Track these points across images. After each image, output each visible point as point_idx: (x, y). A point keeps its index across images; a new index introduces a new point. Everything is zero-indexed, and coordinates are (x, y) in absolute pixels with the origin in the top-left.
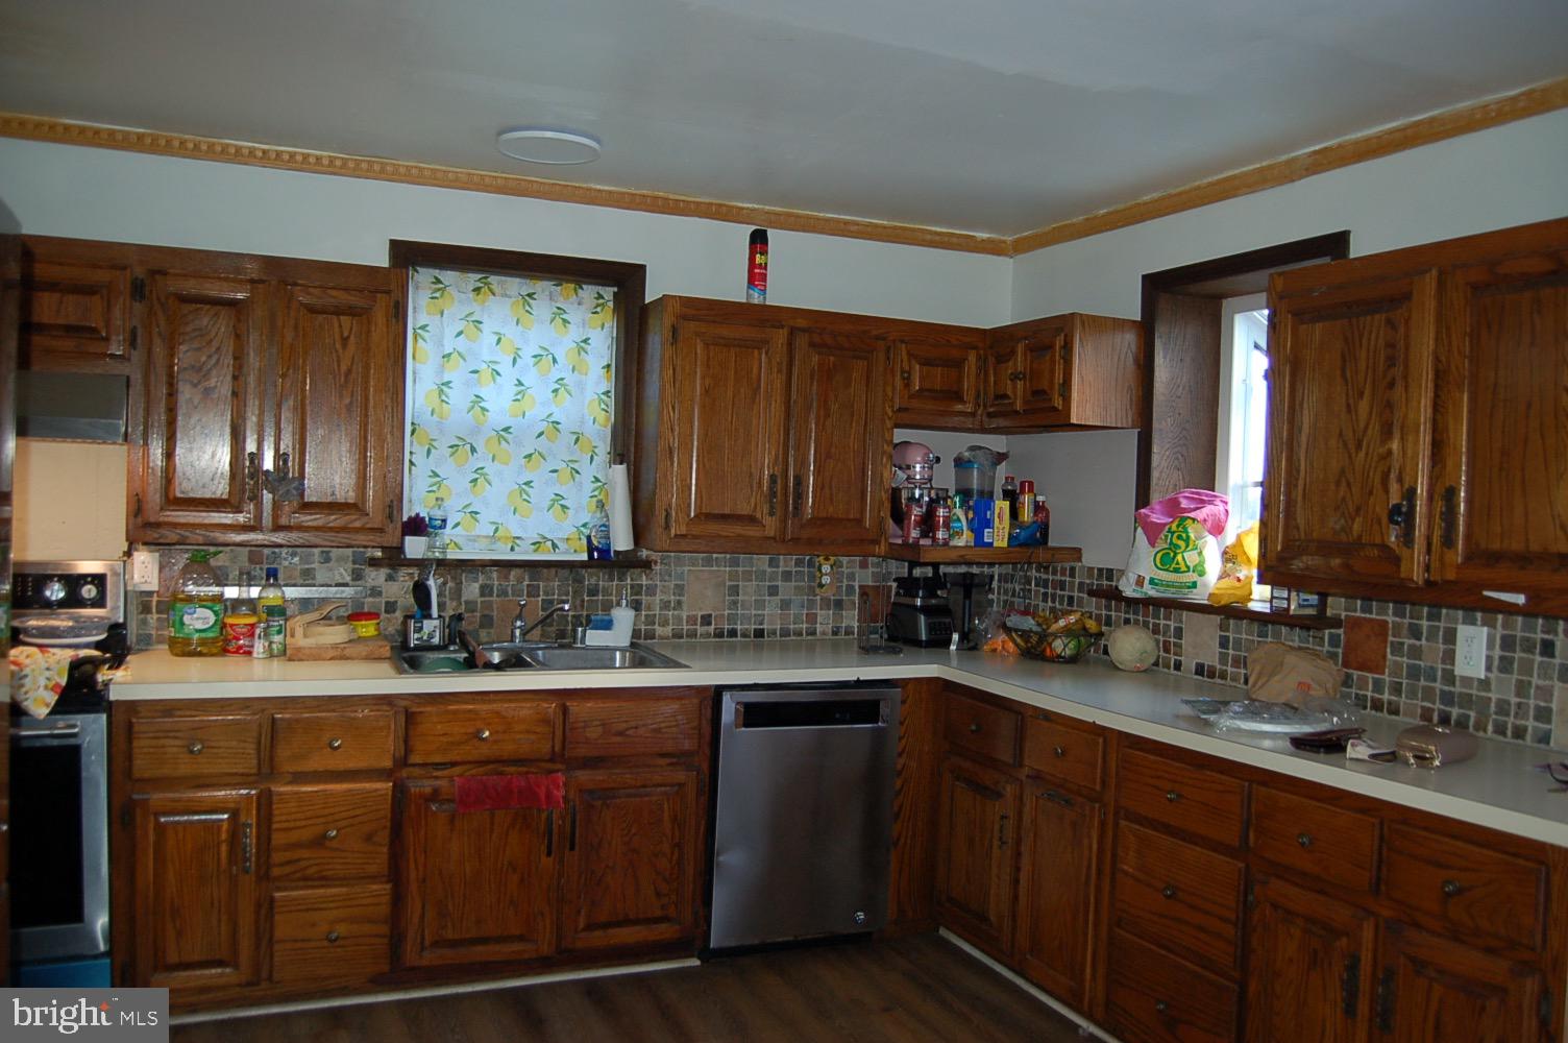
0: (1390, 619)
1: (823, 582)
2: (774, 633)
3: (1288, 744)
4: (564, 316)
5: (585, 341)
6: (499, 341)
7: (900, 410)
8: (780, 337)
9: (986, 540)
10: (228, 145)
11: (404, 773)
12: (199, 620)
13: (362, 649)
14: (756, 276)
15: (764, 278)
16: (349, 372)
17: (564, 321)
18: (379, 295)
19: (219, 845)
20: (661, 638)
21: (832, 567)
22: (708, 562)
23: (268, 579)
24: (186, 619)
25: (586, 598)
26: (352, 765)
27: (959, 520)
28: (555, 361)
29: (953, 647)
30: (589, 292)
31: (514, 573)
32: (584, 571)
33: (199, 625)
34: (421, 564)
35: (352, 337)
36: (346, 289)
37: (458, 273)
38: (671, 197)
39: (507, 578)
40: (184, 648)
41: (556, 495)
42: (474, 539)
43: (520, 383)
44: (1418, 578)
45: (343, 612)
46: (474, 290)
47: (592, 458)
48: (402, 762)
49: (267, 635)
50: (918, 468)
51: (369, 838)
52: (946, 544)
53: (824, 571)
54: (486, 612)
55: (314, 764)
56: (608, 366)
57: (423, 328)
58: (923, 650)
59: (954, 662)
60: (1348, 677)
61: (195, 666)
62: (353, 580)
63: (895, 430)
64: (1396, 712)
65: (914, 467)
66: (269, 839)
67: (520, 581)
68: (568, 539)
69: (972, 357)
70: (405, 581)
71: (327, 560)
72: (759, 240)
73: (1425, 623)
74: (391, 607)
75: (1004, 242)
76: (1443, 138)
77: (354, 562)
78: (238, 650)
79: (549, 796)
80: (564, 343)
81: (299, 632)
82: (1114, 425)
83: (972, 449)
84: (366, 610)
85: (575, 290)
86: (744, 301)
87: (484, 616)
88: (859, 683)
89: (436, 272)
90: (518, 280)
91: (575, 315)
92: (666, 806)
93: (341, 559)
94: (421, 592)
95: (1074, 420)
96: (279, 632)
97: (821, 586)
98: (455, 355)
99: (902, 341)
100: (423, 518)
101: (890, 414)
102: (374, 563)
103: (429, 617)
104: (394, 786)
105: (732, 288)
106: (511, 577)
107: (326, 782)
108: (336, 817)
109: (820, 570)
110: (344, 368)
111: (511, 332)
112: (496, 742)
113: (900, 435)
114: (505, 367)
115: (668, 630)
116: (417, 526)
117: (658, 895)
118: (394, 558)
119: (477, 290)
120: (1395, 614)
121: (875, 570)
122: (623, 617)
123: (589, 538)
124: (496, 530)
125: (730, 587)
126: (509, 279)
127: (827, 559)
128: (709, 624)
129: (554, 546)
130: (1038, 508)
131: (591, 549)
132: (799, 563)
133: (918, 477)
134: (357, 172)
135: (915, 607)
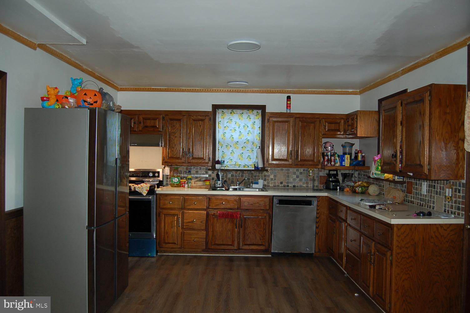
0: (413, 181)
1: (310, 175)
2: (298, 186)
4: (250, 117)
5: (254, 122)
6: (236, 123)
7: (323, 134)
8: (292, 120)
9: (343, 164)
11: (208, 210)
12: (176, 180)
13: (205, 187)
14: (288, 106)
15: (290, 106)
16: (201, 132)
17: (250, 118)
18: (207, 117)
19: (175, 221)
20: (271, 187)
21: (312, 171)
22: (282, 170)
23: (189, 173)
24: (173, 180)
25: (254, 178)
26: (198, 208)
27: (337, 160)
28: (248, 127)
29: (338, 190)
30: (255, 111)
31: (238, 172)
32: (253, 172)
33: (176, 181)
34: (218, 170)
35: (202, 126)
36: (200, 116)
37: (227, 110)
38: (271, 90)
39: (237, 173)
40: (173, 185)
41: (249, 155)
42: (231, 165)
43: (240, 132)
45: (204, 179)
46: (230, 113)
47: (256, 147)
48: (208, 208)
49: (187, 183)
50: (329, 148)
51: (201, 222)
52: (334, 165)
53: (310, 172)
54: (233, 180)
55: (192, 207)
56: (260, 127)
57: (220, 121)
58: (331, 191)
59: (338, 194)
60: (407, 195)
61: (176, 189)
62: (206, 173)
63: (323, 139)
64: (413, 204)
65: (328, 148)
66: (184, 221)
67: (239, 174)
68: (251, 165)
69: (342, 121)
70: (215, 172)
71: (201, 169)
72: (289, 98)
73: (418, 182)
74: (213, 179)
75: (357, 91)
77: (206, 170)
78: (183, 186)
79: (236, 216)
80: (250, 123)
81: (193, 183)
82: (370, 136)
83: (345, 143)
84: (208, 179)
85: (252, 111)
86: (286, 112)
87: (232, 181)
88: (307, 197)
89: (222, 110)
90: (239, 110)
91: (252, 116)
92: (262, 221)
93: (203, 169)
94: (218, 175)
95: (358, 135)
96: (190, 183)
97: (309, 176)
98: (227, 127)
99: (323, 119)
100: (219, 161)
101: (321, 135)
102: (209, 170)
103: (219, 180)
104: (207, 212)
105: (284, 110)
106: (238, 173)
107: (193, 210)
108: (196, 217)
109: (309, 172)
110: (200, 131)
111: (238, 121)
112: (226, 205)
113: (324, 140)
114: (237, 129)
115: (272, 185)
116: (218, 162)
117: (260, 239)
118: (213, 169)
119: (231, 113)
120: (414, 180)
121: (324, 172)
122: (261, 182)
123: (255, 165)
124: (236, 163)
125: (287, 176)
126: (238, 110)
127: (311, 169)
128: (282, 184)
129: (248, 166)
130: (363, 157)
131: (255, 167)
132: (304, 170)
133: (329, 150)
134: (205, 91)
135: (330, 181)
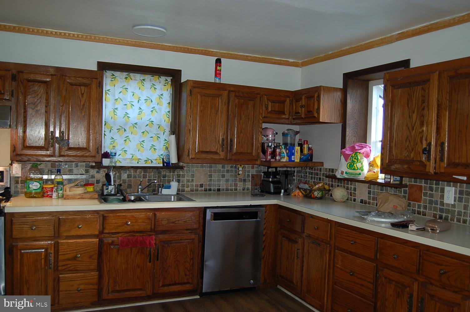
0: (423, 185)
1: (240, 173)
2: (224, 190)
3: (390, 225)
4: (155, 87)
5: (162, 95)
6: (133, 95)
7: (265, 117)
8: (225, 93)
9: (292, 160)
10: (44, 30)
11: (102, 236)
12: (35, 186)
13: (88, 195)
14: (218, 74)
15: (220, 74)
16: (84, 105)
17: (155, 88)
18: (94, 80)
19: (41, 259)
20: (187, 191)
21: (242, 168)
22: (202, 167)
23: (57, 173)
24: (30, 186)
25: (162, 179)
26: (85, 233)
27: (284, 153)
28: (152, 101)
29: (282, 194)
30: (163, 79)
31: (138, 170)
32: (161, 170)
33: (35, 188)
34: (108, 167)
35: (85, 93)
36: (83, 78)
37: (120, 73)
38: (190, 48)
39: (136, 172)
40: (30, 195)
41: (152, 145)
42: (125, 159)
43: (140, 109)
44: (432, 171)
45: (83, 183)
46: (125, 78)
47: (164, 133)
48: (102, 232)
49: (57, 191)
50: (270, 136)
51: (90, 257)
52: (279, 161)
53: (240, 170)
54: (130, 183)
55: (73, 233)
56: (169, 103)
57: (108, 90)
58: (272, 195)
59: (282, 199)
60: (410, 203)
61: (33, 201)
62: (86, 173)
63: (263, 124)
64: (425, 215)
65: (269, 136)
66: (58, 257)
67: (140, 173)
68: (156, 159)
69: (288, 100)
70: (103, 173)
71: (77, 166)
72: (218, 62)
73: (434, 186)
74: (98, 182)
75: (299, 63)
76: (440, 29)
77: (86, 167)
78: (47, 196)
79: (150, 243)
80: (155, 96)
81: (68, 190)
82: (334, 122)
83: (288, 130)
84: (90, 183)
85: (158, 78)
86: (214, 82)
87: (128, 184)
88: (251, 206)
89: (113, 72)
90: (139, 75)
91: (158, 86)
92: (188, 246)
93: (81, 166)
94: (108, 177)
95: (321, 121)
96: (61, 190)
97: (239, 174)
98: (119, 100)
99: (265, 95)
100: (109, 153)
101: (261, 118)
102: (92, 167)
103: (111, 185)
104: (99, 240)
105: (210, 77)
106: (137, 172)
107: (77, 239)
108: (81, 250)
109: (238, 169)
110: (82, 103)
111: (137, 92)
112: (132, 226)
113: (264, 125)
114: (135, 103)
115: (189, 189)
116: (107, 155)
117: (186, 275)
118: (99, 165)
119: (126, 78)
120: (425, 183)
121: (257, 169)
122: (174, 185)
123: (163, 159)
124: (133, 156)
125: (209, 175)
126: (137, 74)
127: (241, 166)
128: (202, 187)
129: (152, 162)
130: (310, 149)
131: (164, 162)
132: (232, 167)
133: (270, 139)
134: (86, 39)
135: (269, 181)
